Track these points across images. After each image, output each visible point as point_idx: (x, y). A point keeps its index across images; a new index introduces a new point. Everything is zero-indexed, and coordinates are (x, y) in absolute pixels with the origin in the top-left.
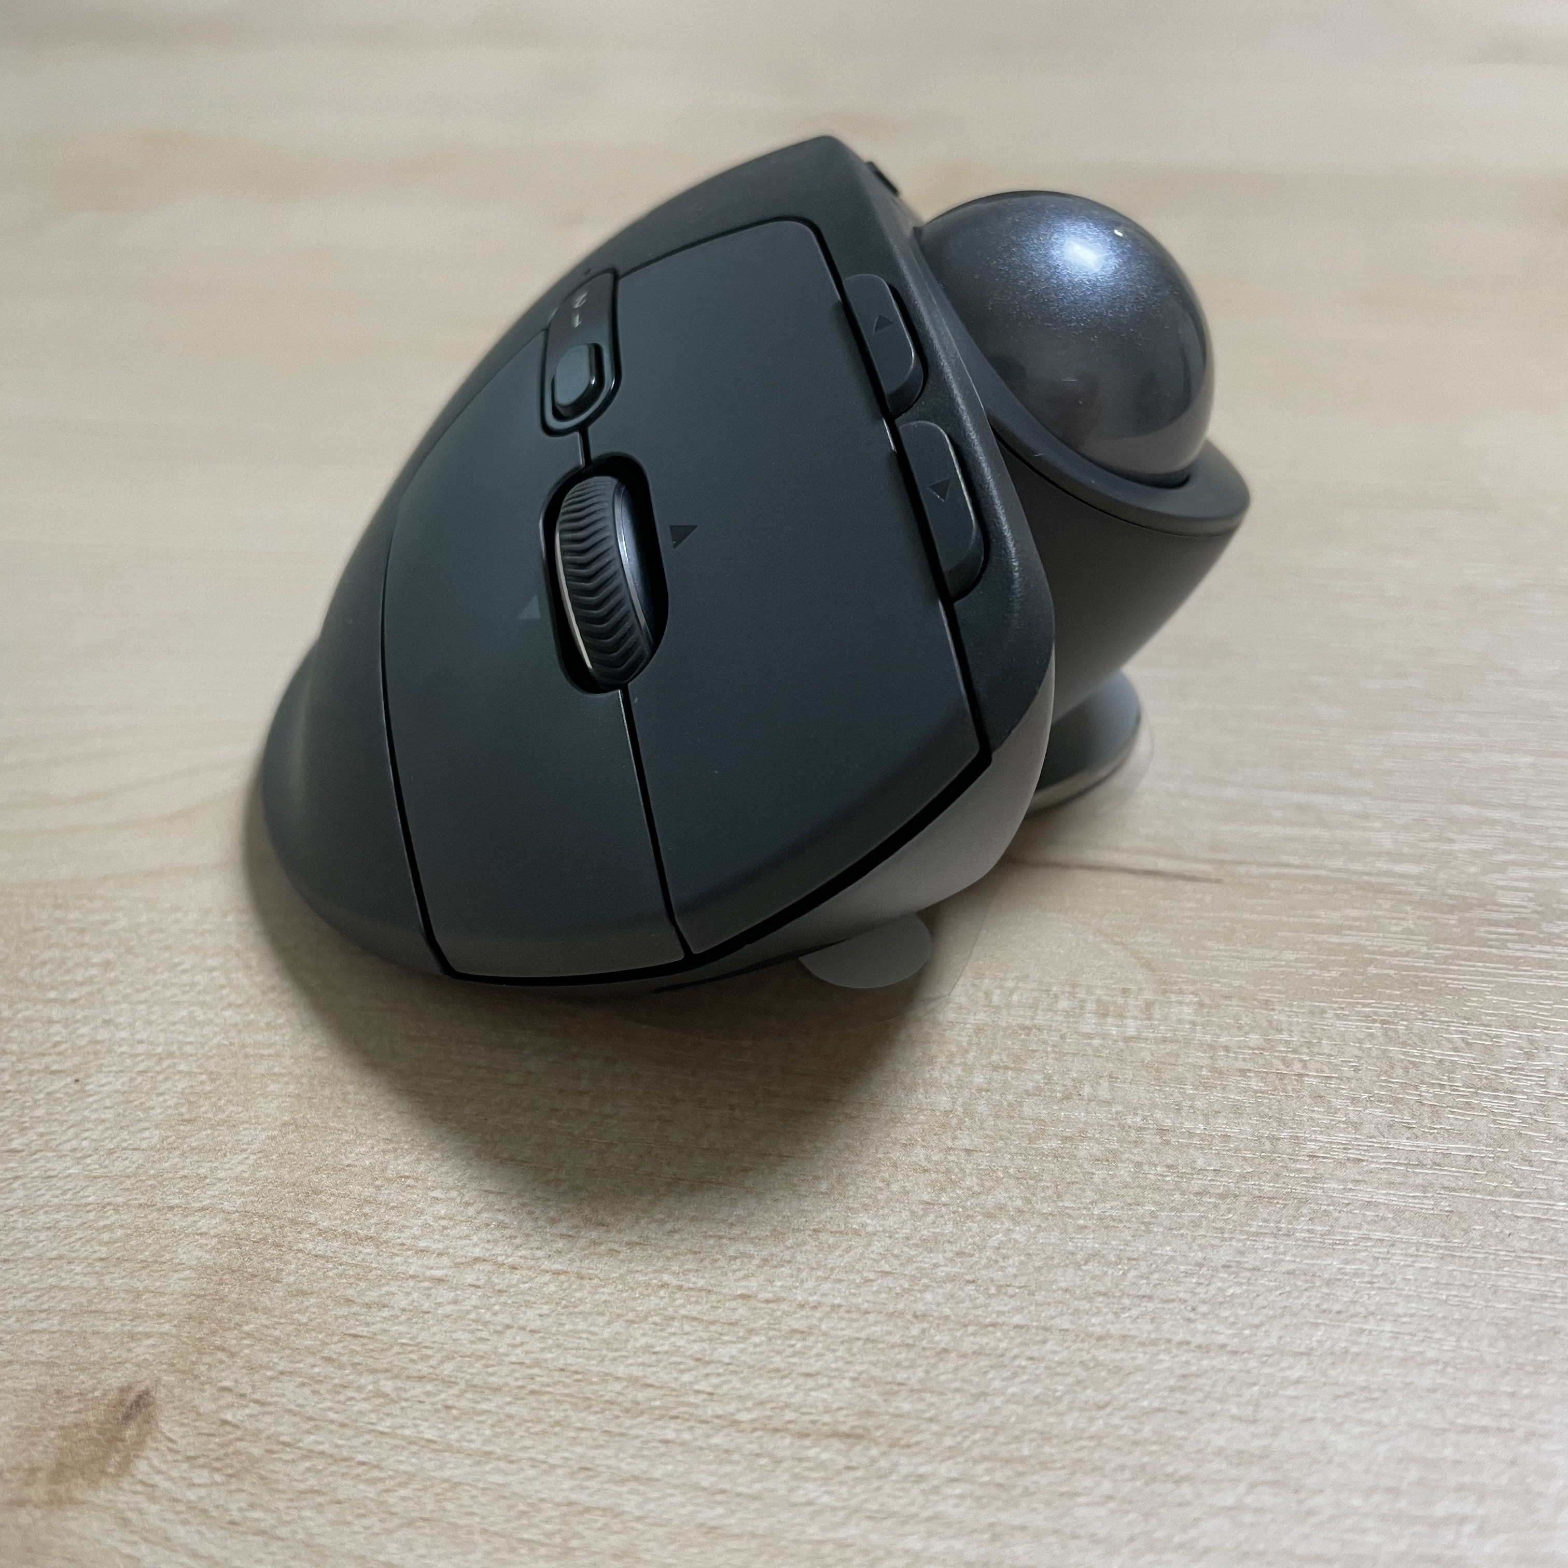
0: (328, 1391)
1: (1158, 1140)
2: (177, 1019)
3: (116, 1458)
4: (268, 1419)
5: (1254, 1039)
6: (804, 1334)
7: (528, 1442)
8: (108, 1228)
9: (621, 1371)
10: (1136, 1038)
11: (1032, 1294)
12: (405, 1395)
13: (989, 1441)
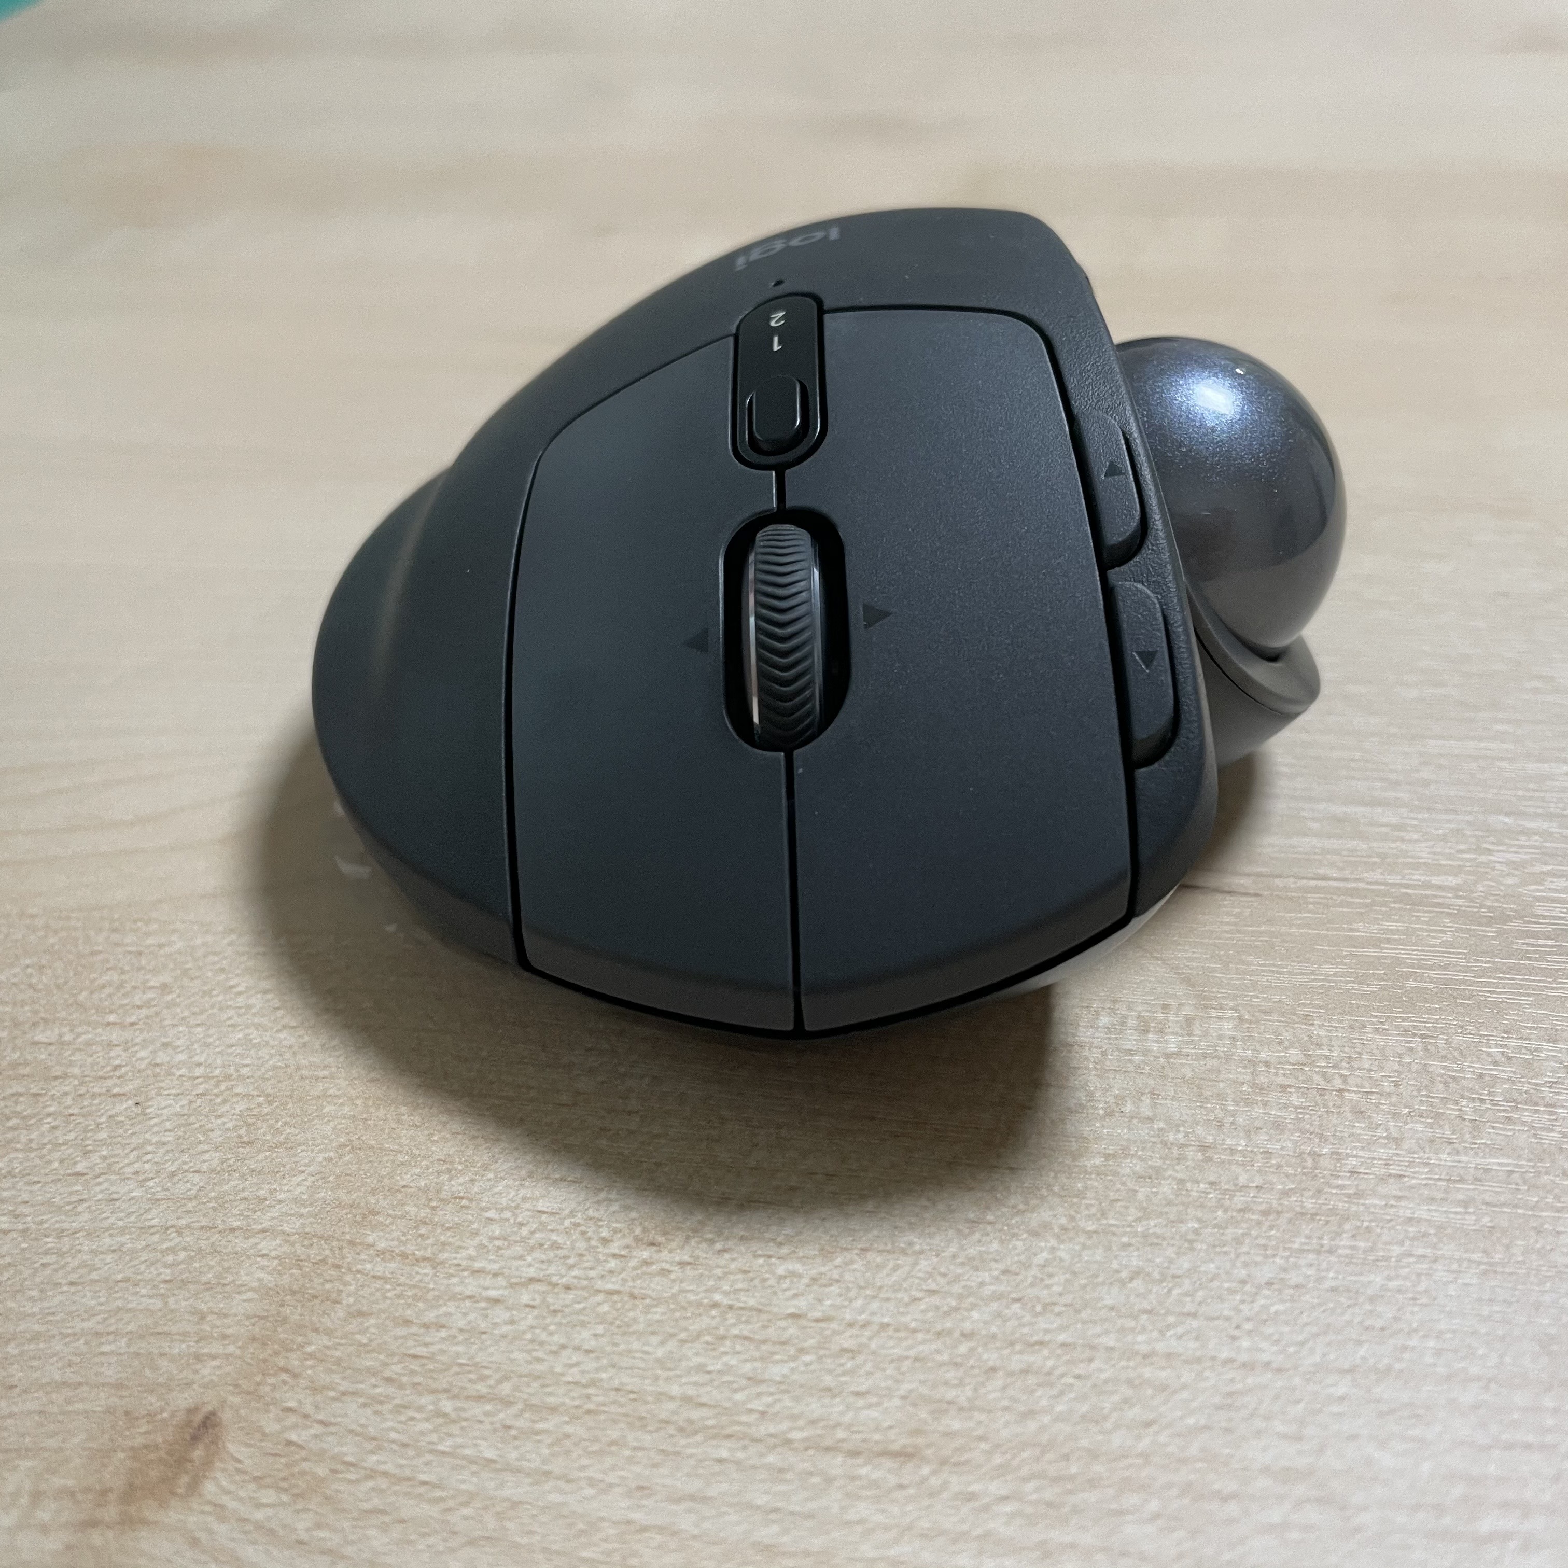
0: (391, 1412)
1: (1200, 1156)
2: (233, 1041)
3: (185, 1479)
4: (332, 1439)
5: (1295, 1054)
6: (853, 1353)
7: (585, 1462)
8: (172, 1250)
9: (675, 1390)
10: (1178, 1054)
11: (1078, 1312)
12: (464, 1415)
13: (1038, 1459)
